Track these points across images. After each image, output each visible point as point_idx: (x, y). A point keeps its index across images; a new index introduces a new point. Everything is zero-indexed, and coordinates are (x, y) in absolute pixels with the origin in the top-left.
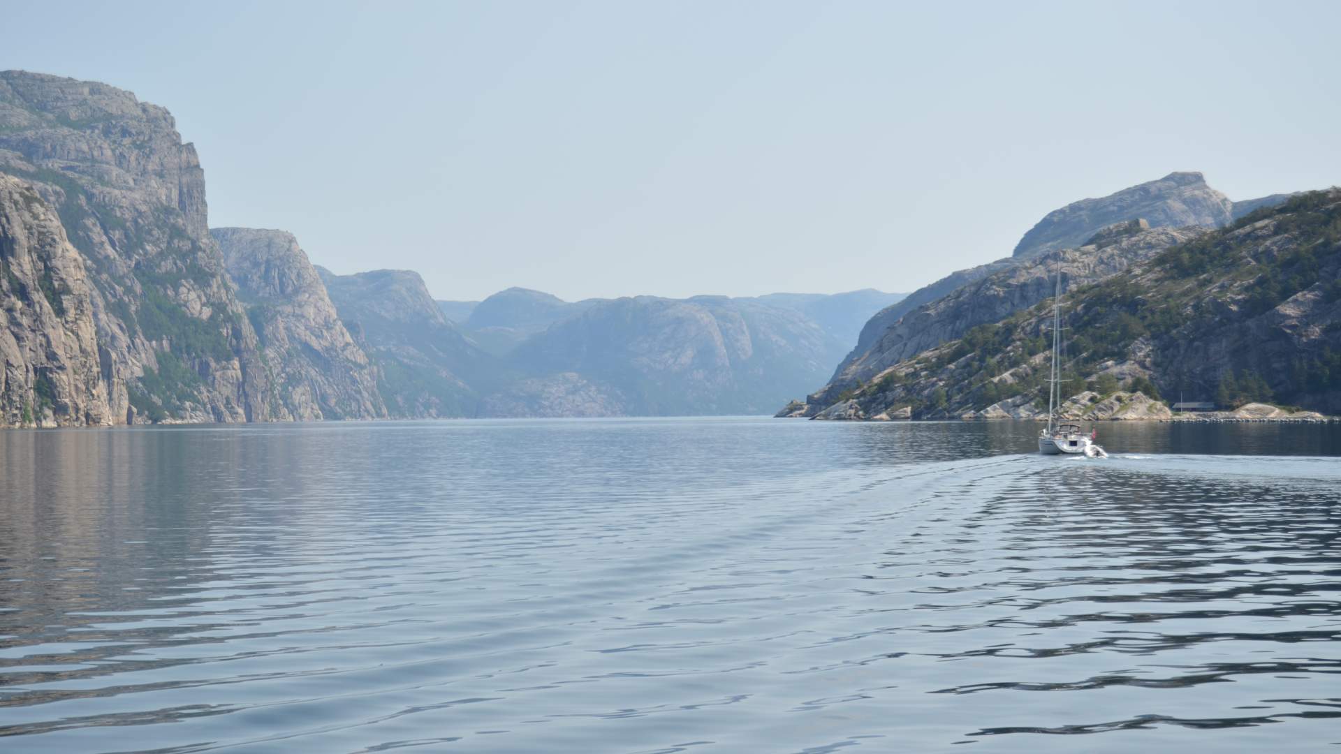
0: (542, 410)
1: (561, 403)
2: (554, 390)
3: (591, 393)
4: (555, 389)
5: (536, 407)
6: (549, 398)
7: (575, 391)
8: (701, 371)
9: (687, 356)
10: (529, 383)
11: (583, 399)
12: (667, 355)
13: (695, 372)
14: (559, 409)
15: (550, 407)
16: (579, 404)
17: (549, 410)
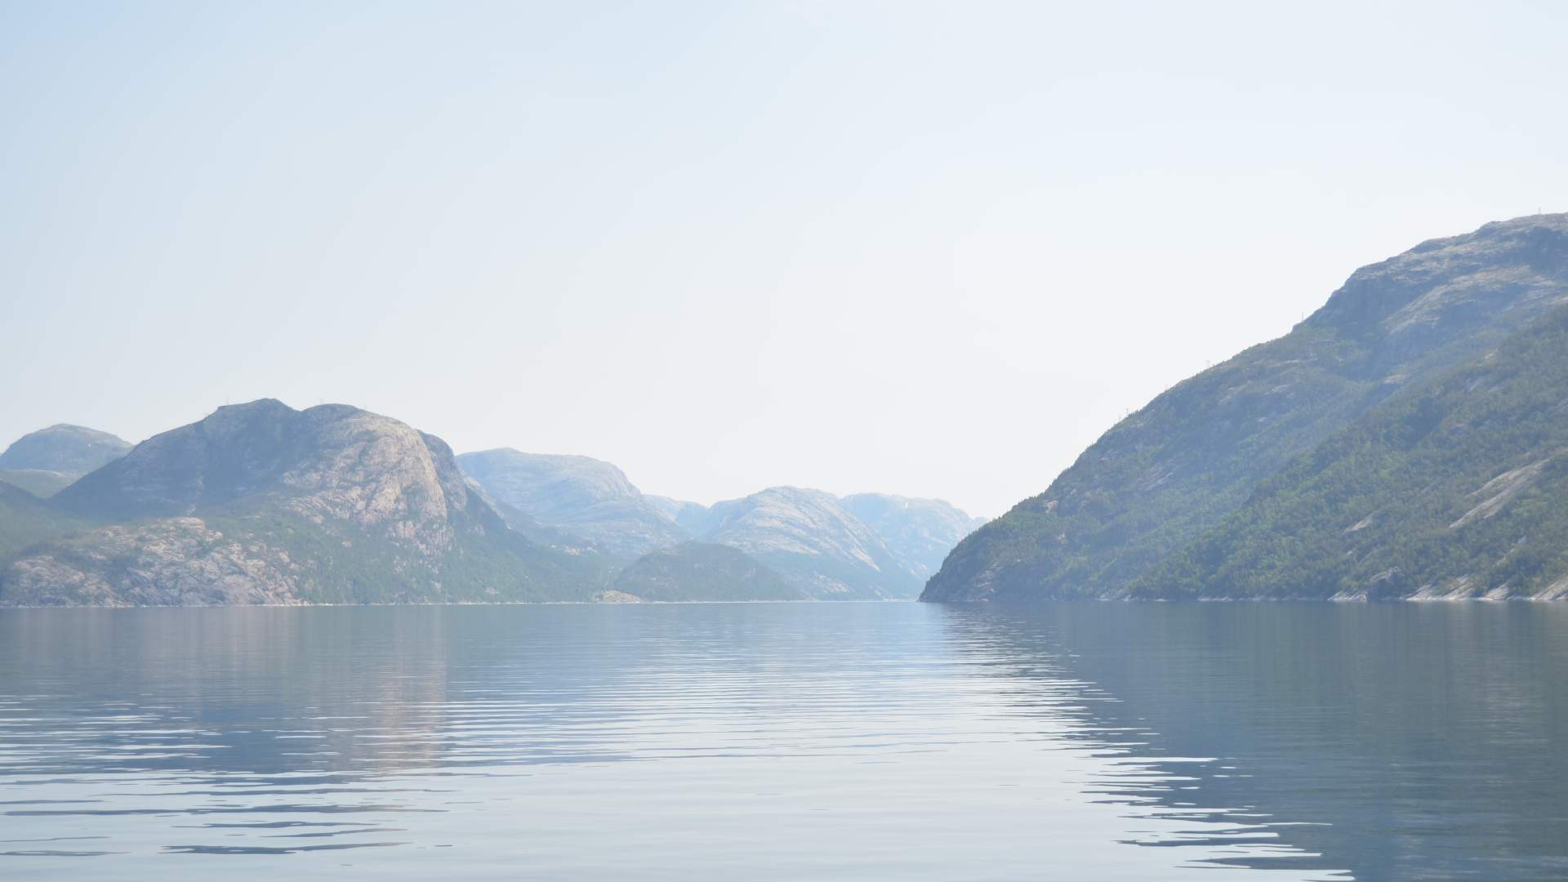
0: (137, 590)
1: (176, 575)
2: (160, 549)
3: (234, 557)
4: (164, 546)
5: (126, 582)
6: (151, 565)
7: (203, 551)
8: (410, 523)
9: (388, 497)
10: (111, 534)
11: (220, 568)
12: (355, 493)
13: (400, 525)
14: (174, 587)
15: (155, 583)
16: (213, 577)
17: (152, 590)
